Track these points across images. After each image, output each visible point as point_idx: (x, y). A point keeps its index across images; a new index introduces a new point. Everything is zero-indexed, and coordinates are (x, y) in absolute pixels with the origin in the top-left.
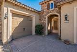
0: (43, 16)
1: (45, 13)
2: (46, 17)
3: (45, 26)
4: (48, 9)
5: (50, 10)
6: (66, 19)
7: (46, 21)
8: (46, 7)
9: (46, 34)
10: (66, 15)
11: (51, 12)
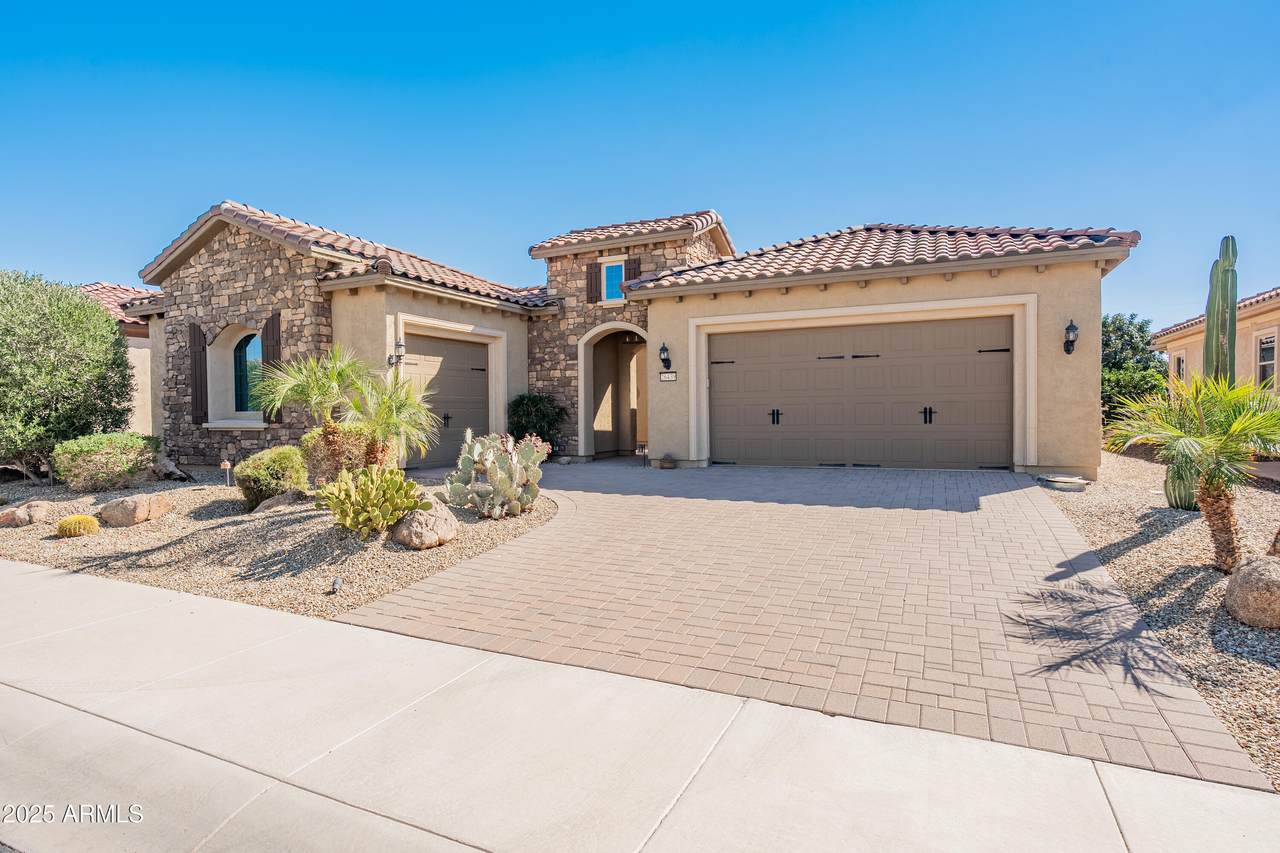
0: (562, 336)
1: (572, 320)
2: (582, 343)
3: (574, 405)
4: (593, 295)
5: (606, 302)
6: (667, 363)
7: (580, 374)
8: (582, 283)
9: (581, 451)
10: (664, 349)
11: (607, 314)
